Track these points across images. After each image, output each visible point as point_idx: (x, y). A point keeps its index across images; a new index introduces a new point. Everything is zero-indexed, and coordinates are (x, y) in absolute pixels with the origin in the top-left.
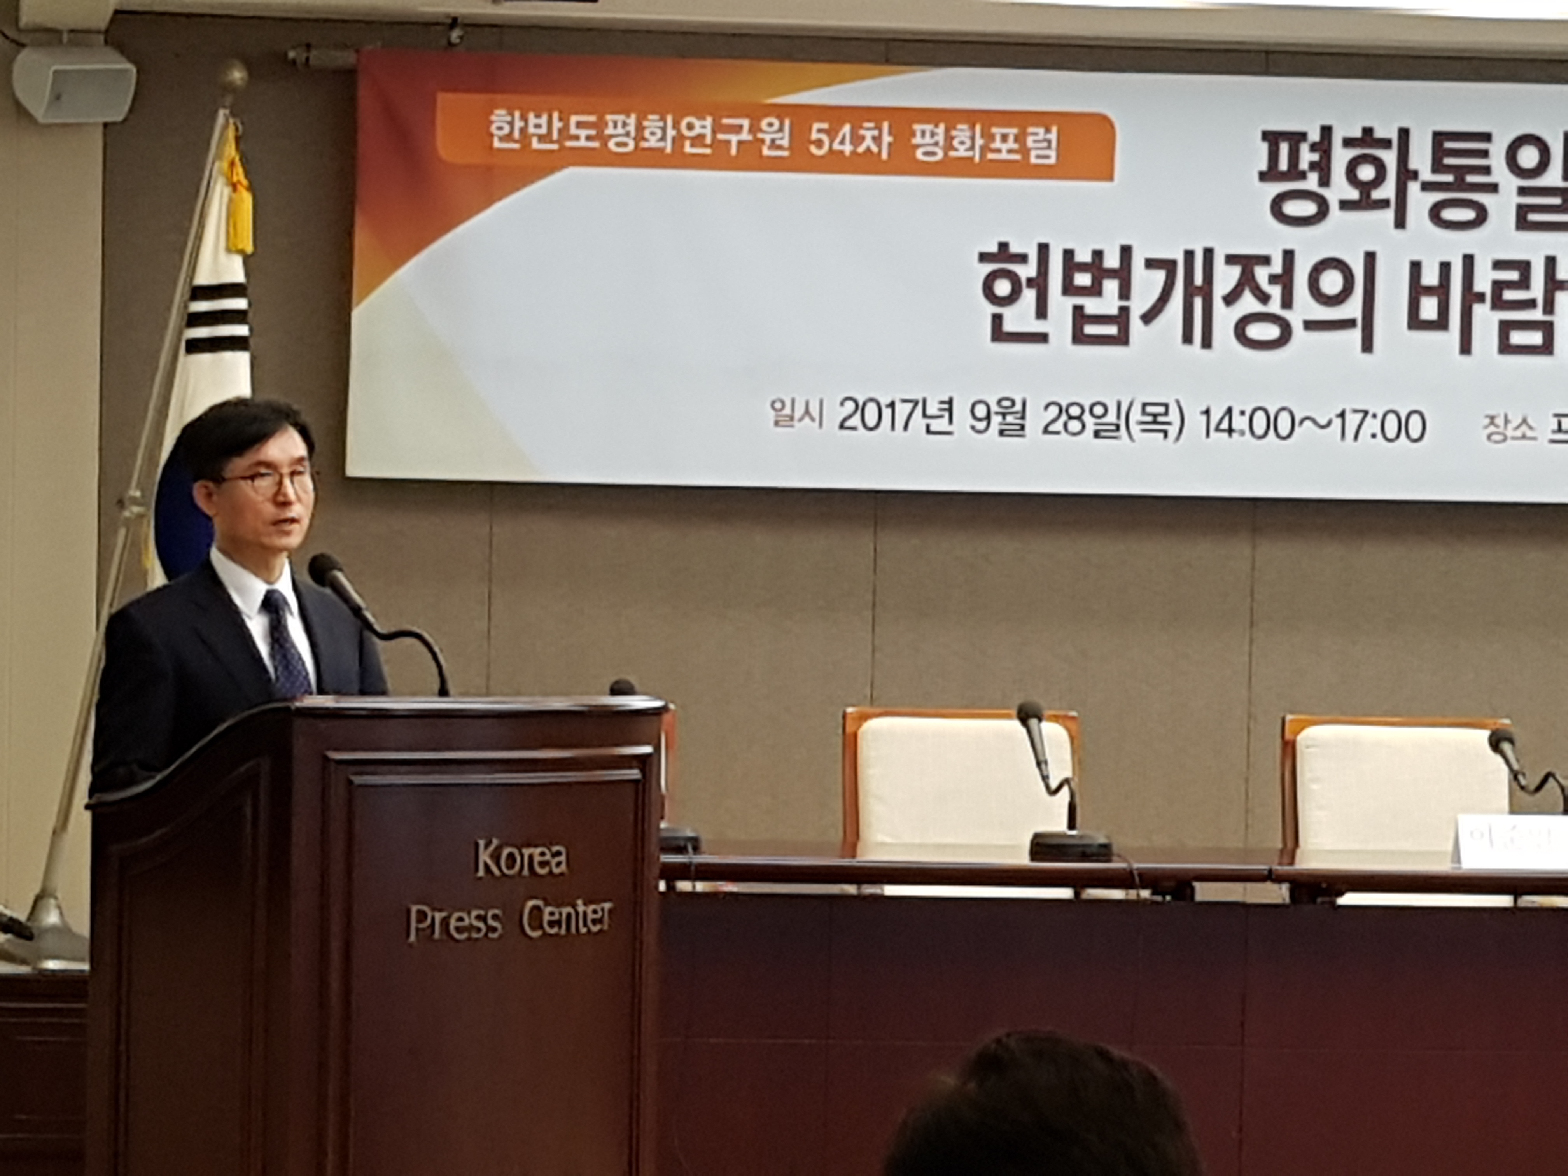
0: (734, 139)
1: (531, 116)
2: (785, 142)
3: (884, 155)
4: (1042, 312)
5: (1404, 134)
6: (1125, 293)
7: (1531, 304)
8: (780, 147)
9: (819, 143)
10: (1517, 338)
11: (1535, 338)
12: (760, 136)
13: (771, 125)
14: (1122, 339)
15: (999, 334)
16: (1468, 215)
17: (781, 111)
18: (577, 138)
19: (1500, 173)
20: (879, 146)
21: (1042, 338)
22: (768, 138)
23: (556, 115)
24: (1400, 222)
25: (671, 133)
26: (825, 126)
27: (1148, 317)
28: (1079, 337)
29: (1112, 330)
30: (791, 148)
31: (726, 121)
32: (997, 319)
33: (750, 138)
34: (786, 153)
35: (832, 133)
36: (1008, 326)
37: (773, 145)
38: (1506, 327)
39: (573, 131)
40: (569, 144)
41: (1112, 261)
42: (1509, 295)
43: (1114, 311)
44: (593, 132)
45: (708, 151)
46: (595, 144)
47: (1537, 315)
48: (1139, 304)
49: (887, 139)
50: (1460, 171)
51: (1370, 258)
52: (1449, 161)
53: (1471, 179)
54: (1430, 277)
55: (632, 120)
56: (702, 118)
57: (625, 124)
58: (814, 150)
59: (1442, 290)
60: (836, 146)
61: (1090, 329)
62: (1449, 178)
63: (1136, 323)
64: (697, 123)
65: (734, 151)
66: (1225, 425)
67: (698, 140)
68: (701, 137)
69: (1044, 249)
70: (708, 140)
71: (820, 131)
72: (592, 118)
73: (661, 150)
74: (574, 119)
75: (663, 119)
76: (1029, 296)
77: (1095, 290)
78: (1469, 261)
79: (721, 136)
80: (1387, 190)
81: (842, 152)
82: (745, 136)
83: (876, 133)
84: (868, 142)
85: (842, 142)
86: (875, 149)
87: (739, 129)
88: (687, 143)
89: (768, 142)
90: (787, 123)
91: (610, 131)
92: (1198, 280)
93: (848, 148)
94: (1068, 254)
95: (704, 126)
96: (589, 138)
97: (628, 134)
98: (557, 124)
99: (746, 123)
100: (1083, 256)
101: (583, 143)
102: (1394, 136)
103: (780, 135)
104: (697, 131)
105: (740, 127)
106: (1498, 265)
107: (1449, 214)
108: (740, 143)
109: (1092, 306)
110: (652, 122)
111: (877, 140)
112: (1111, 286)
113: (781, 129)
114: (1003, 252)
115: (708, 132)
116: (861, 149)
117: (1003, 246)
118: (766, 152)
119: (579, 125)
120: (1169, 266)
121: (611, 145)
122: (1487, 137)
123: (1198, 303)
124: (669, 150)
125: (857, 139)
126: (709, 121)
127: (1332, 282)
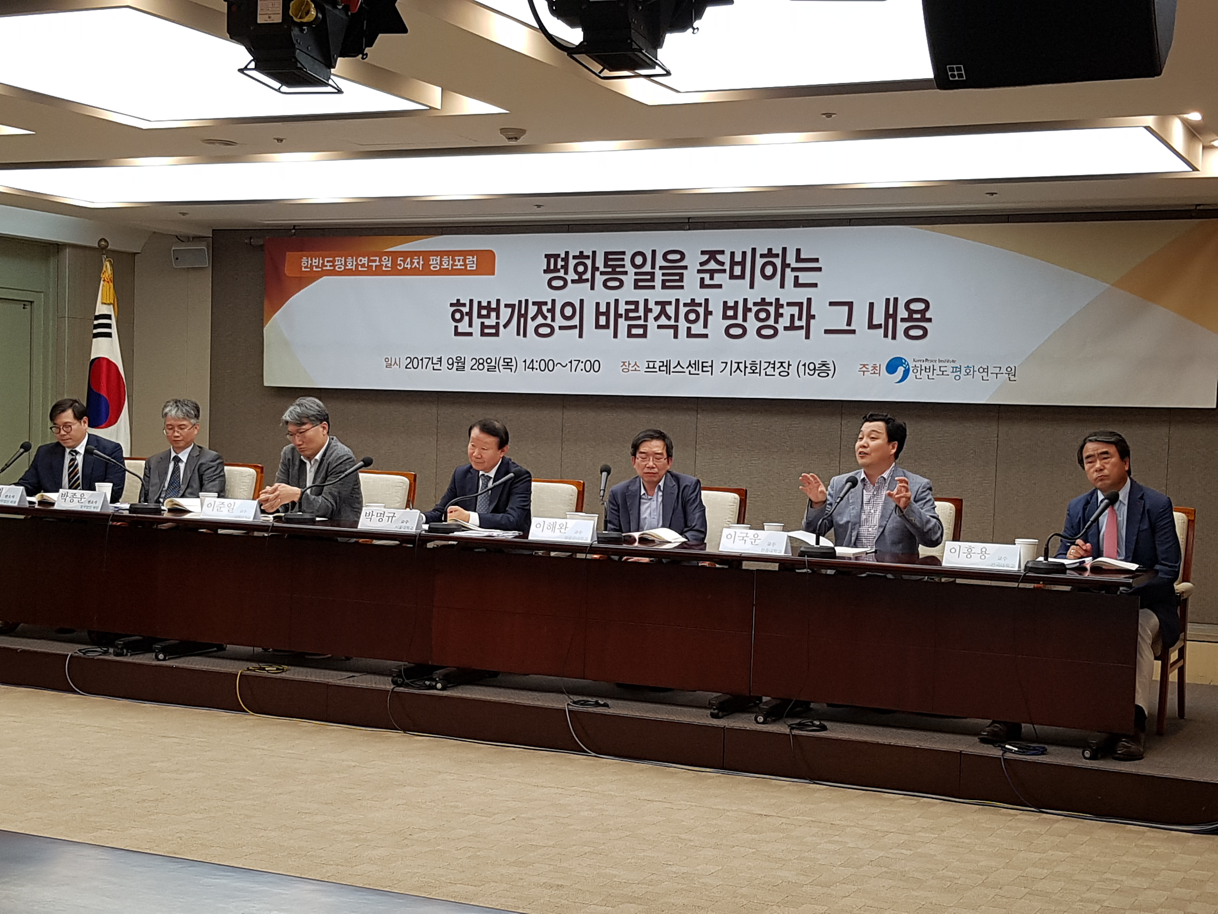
0: (374, 264)
1: (314, 259)
2: (390, 265)
3: (421, 269)
4: (470, 325)
5: (594, 253)
6: (498, 317)
7: (639, 318)
8: (388, 267)
9: (400, 265)
10: (634, 331)
11: (640, 331)
12: (382, 263)
13: (385, 259)
14: (497, 334)
15: (457, 334)
16: (617, 284)
17: (388, 254)
18: (326, 266)
19: (629, 267)
20: (419, 265)
21: (470, 334)
22: (384, 264)
23: (321, 258)
24: (592, 288)
25: (355, 263)
26: (402, 259)
27: (505, 326)
28: (483, 334)
29: (493, 331)
30: (391, 267)
31: (371, 258)
32: (456, 327)
33: (379, 264)
34: (390, 269)
35: (404, 261)
36: (460, 330)
37: (386, 267)
38: (630, 327)
39: (326, 264)
40: (324, 268)
41: (494, 305)
42: (631, 315)
43: (494, 324)
44: (331, 264)
45: (366, 269)
46: (332, 268)
47: (641, 322)
48: (502, 322)
49: (421, 262)
50: (614, 267)
51: (582, 301)
52: (610, 263)
53: (618, 270)
54: (603, 309)
55: (343, 259)
56: (364, 258)
57: (341, 261)
58: (398, 267)
59: (607, 314)
60: (406, 266)
61: (486, 331)
62: (610, 270)
63: (501, 328)
64: (363, 259)
65: (374, 269)
66: (531, 366)
67: (363, 266)
68: (364, 264)
69: (471, 301)
70: (366, 265)
71: (401, 260)
72: (331, 259)
73: (352, 269)
74: (326, 259)
75: (353, 258)
76: (466, 318)
77: (488, 316)
78: (617, 301)
79: (370, 264)
80: (588, 276)
81: (407, 268)
82: (378, 263)
83: (418, 260)
84: (416, 264)
85: (407, 264)
86: (418, 266)
87: (375, 261)
88: (360, 267)
89: (384, 265)
90: (390, 258)
91: (336, 263)
92: (523, 312)
93: (409, 266)
94: (479, 303)
95: (365, 260)
96: (330, 266)
97: (342, 264)
98: (321, 262)
99: (378, 258)
100: (484, 304)
101: (328, 268)
102: (591, 254)
103: (388, 263)
104: (363, 262)
105: (376, 260)
106: (627, 303)
107: (610, 284)
108: (376, 266)
109: (487, 322)
110: (349, 259)
111: (418, 263)
112: (493, 314)
113: (388, 261)
114: (458, 303)
115: (366, 262)
116: (413, 266)
117: (458, 300)
118: (384, 269)
119: (328, 262)
120: (512, 306)
121: (337, 268)
122: (623, 253)
123: (522, 320)
124: (354, 269)
125: (412, 263)
126: (366, 259)
127: (568, 311)
